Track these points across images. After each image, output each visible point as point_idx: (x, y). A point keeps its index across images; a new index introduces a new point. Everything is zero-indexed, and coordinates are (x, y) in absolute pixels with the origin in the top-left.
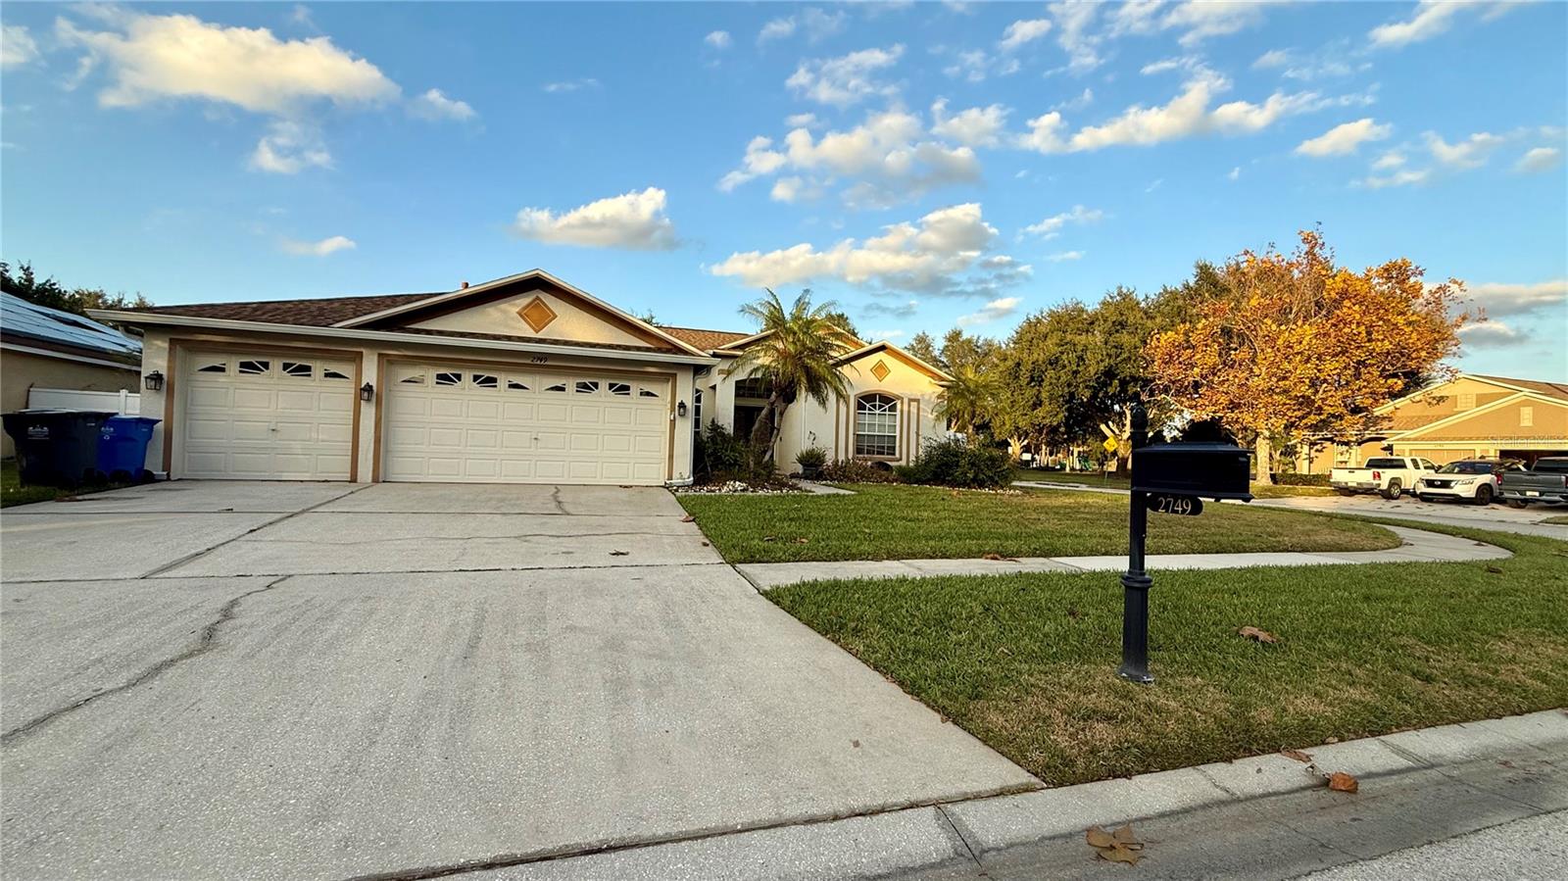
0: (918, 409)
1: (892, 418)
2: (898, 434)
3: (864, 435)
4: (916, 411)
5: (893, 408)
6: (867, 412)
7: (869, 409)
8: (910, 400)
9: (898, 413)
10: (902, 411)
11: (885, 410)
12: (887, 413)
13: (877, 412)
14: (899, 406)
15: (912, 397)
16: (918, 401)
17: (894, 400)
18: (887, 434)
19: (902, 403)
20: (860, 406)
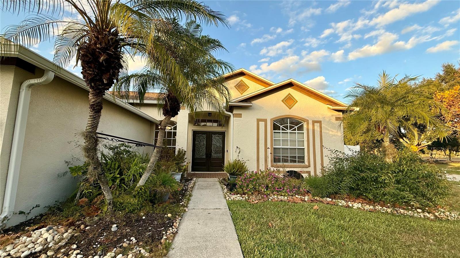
0: (321, 127)
1: (301, 135)
2: (306, 147)
3: (280, 148)
4: (319, 130)
5: (301, 128)
6: (281, 131)
7: (283, 129)
8: (314, 122)
9: (305, 131)
10: (308, 130)
11: (295, 130)
12: (297, 131)
13: (289, 131)
14: (305, 126)
15: (316, 120)
16: (320, 122)
17: (301, 123)
18: (297, 147)
19: (308, 124)
20: (275, 127)
